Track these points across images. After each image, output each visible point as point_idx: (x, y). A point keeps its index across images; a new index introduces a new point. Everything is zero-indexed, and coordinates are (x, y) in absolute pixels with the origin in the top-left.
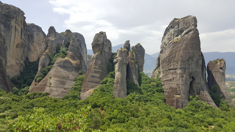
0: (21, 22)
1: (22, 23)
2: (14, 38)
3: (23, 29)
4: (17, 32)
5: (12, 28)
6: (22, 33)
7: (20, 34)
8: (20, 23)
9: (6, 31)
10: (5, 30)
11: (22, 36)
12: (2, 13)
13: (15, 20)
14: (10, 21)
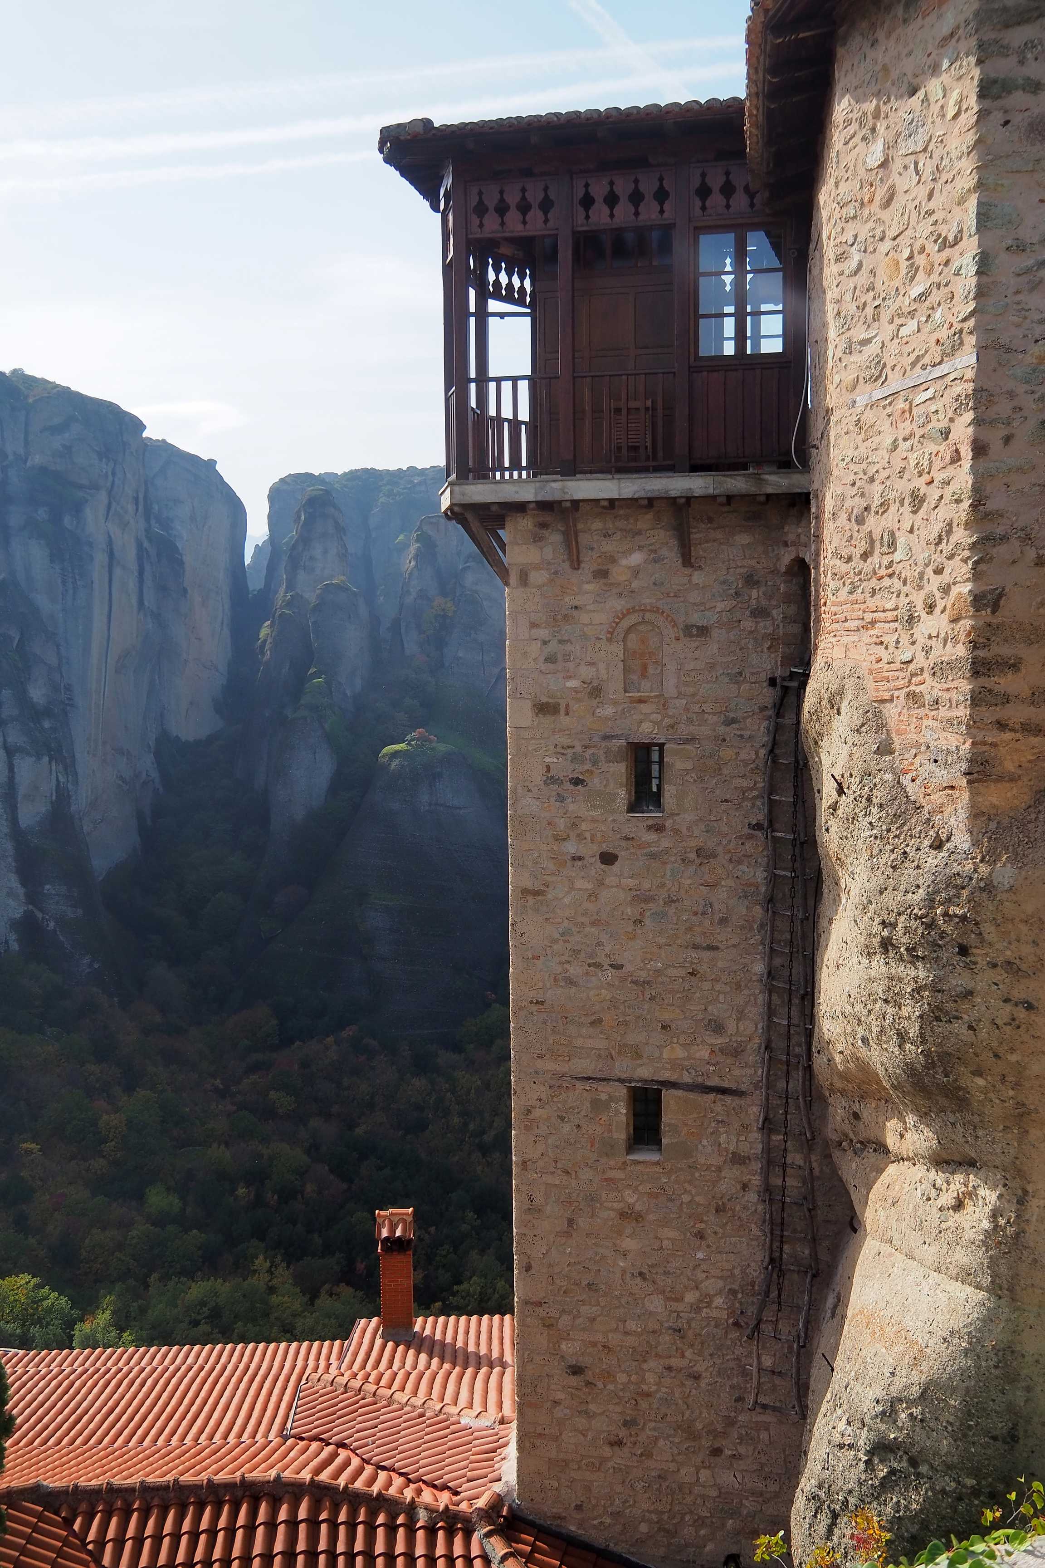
0: (136, 499)
1: (141, 508)
2: (105, 620)
3: (146, 544)
4: (118, 572)
5: (92, 559)
6: (141, 573)
7: (132, 584)
8: (131, 508)
9: (64, 582)
10: (59, 581)
11: (145, 590)
12: (26, 461)
13: (103, 496)
14: (78, 508)
